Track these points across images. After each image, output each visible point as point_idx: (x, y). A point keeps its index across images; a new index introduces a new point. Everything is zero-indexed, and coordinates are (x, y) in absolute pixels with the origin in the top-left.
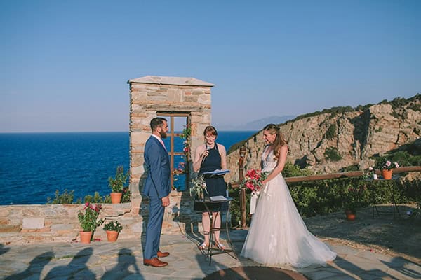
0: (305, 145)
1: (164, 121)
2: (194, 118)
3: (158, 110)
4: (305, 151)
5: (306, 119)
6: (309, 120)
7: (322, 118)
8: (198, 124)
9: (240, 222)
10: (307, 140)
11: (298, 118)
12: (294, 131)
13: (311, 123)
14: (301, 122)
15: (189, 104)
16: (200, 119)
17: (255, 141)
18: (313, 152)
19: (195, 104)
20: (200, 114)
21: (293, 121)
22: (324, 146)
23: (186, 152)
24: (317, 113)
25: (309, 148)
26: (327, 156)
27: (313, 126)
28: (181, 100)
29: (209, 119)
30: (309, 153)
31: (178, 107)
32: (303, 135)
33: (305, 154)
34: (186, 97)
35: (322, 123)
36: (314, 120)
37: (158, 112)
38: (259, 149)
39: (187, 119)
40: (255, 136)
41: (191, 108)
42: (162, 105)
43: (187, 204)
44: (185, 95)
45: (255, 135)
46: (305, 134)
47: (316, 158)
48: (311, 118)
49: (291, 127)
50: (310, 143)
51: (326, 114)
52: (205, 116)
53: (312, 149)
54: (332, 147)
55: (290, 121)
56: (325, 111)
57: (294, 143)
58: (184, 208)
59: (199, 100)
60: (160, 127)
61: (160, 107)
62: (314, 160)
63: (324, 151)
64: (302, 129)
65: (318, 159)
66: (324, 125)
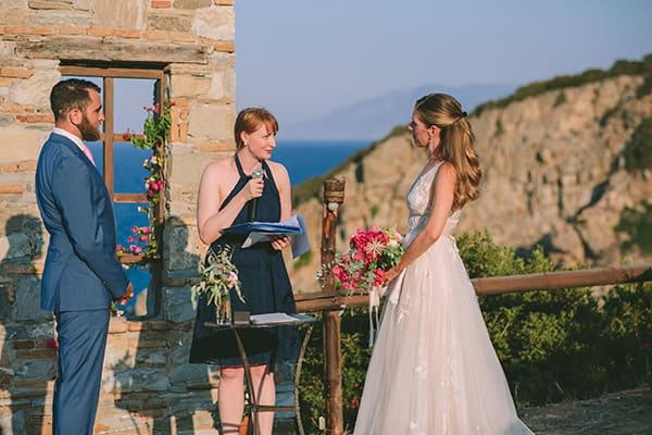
0: (547, 194)
1: (91, 92)
2: (179, 85)
3: (66, 54)
4: (546, 219)
5: (552, 96)
6: (561, 100)
7: (611, 93)
8: (192, 105)
9: (322, 419)
10: (553, 177)
11: (523, 94)
12: (508, 142)
13: (569, 112)
14: (532, 109)
15: (164, 38)
16: (201, 87)
17: (360, 177)
18: (575, 221)
19: (183, 40)
20: (200, 70)
21: (504, 104)
22: (618, 198)
23: (153, 193)
24: (593, 76)
25: (560, 205)
26: (625, 237)
27: (575, 122)
28: (140, 26)
29: (227, 87)
30: (560, 225)
31: (129, 49)
32: (539, 158)
33: (546, 229)
34: (154, 17)
35: (609, 114)
36: (581, 102)
37: (64, 62)
38: (374, 211)
39: (157, 85)
40: (358, 159)
41: (169, 50)
42: (78, 39)
43: (156, 358)
44: (150, 10)
45: (358, 157)
46: (546, 155)
47: (586, 246)
48: (570, 93)
49: (493, 129)
50: (566, 190)
51: (625, 79)
52: (217, 77)
53: (570, 209)
54: (644, 203)
55: (491, 105)
56: (621, 68)
57: (506, 187)
58: (146, 373)
59: (198, 25)
60: (80, 109)
61: (70, 46)
62: (580, 252)
63: (615, 220)
64: (536, 135)
65: (596, 247)
66: (616, 122)
